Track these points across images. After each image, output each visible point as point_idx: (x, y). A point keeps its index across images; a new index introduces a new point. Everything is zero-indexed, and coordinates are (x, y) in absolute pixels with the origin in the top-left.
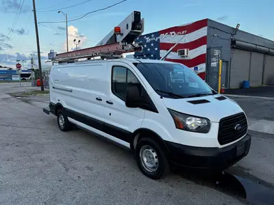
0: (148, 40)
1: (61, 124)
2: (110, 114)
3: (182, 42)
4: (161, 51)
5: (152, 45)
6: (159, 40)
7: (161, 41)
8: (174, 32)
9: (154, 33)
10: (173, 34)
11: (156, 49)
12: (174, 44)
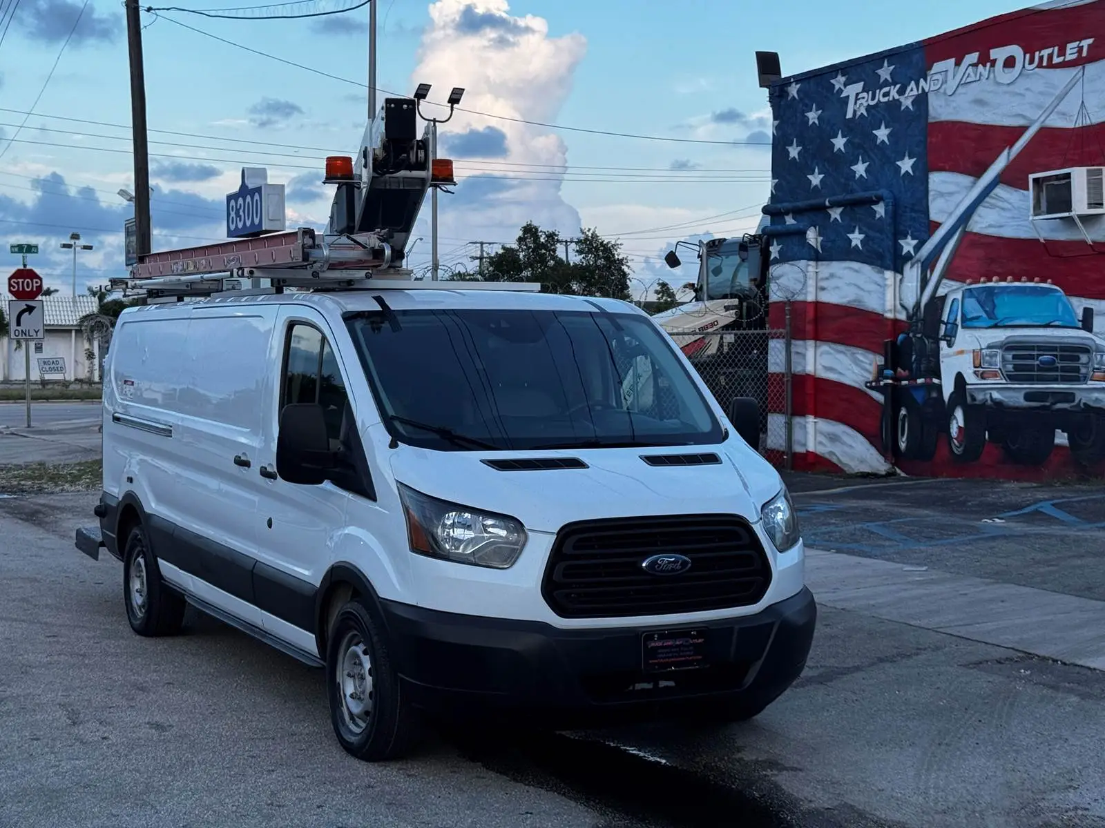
0: (856, 98)
1: (138, 599)
2: (270, 524)
3: (1067, 119)
4: (938, 180)
5: (882, 134)
6: (922, 100)
7: (940, 110)
8: (1015, 50)
9: (892, 55)
10: (1010, 62)
11: (906, 165)
12: (1014, 133)
